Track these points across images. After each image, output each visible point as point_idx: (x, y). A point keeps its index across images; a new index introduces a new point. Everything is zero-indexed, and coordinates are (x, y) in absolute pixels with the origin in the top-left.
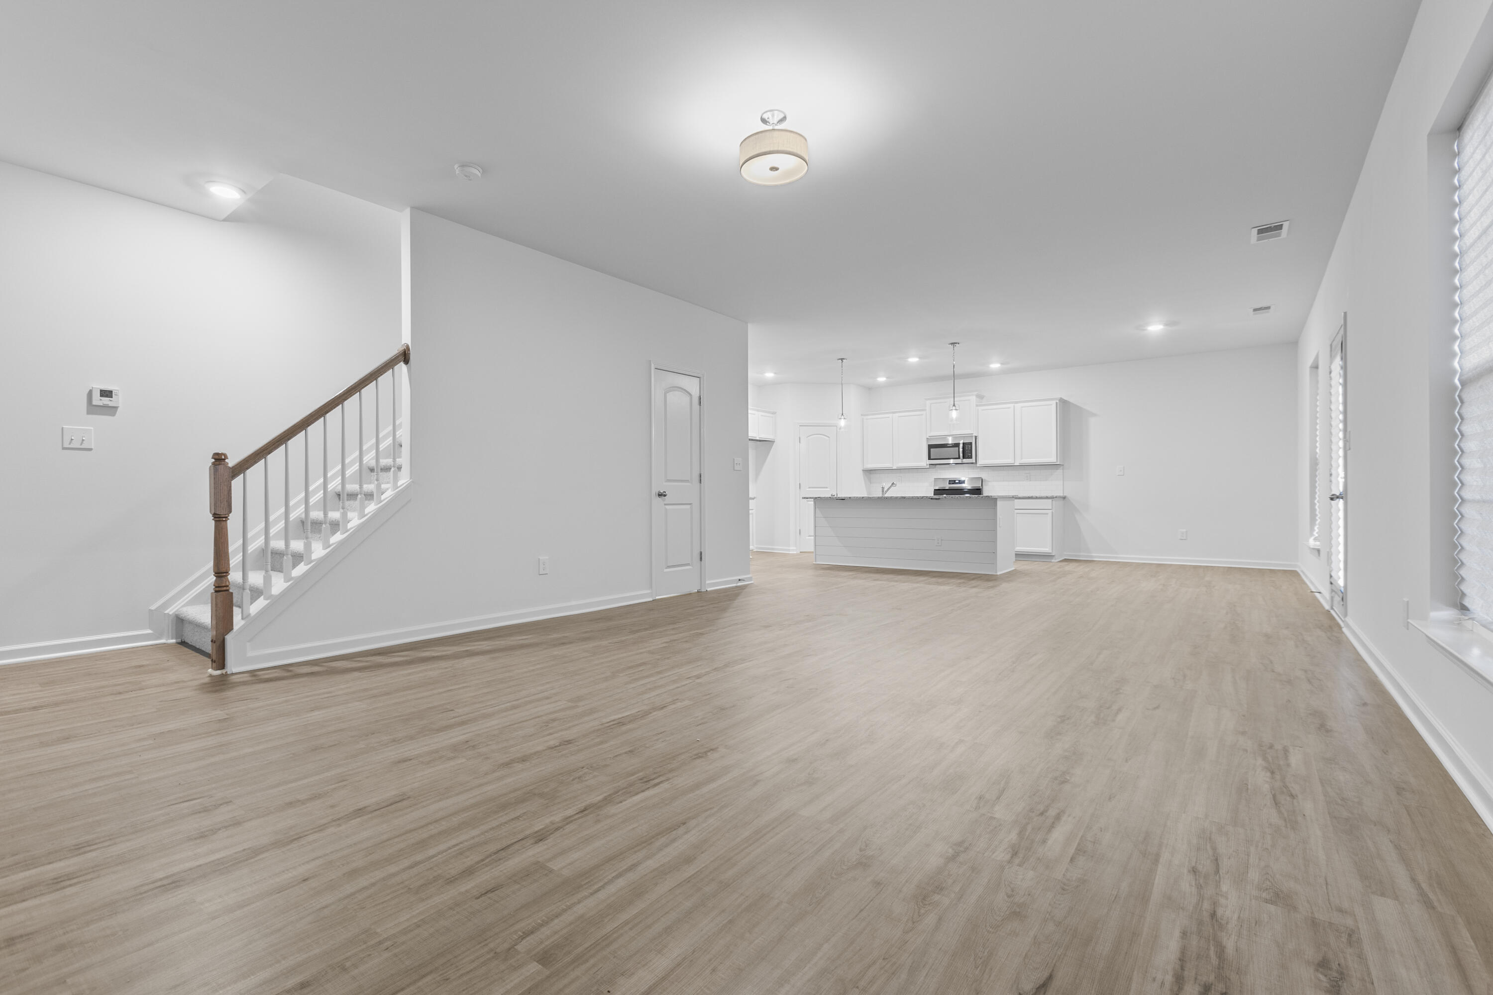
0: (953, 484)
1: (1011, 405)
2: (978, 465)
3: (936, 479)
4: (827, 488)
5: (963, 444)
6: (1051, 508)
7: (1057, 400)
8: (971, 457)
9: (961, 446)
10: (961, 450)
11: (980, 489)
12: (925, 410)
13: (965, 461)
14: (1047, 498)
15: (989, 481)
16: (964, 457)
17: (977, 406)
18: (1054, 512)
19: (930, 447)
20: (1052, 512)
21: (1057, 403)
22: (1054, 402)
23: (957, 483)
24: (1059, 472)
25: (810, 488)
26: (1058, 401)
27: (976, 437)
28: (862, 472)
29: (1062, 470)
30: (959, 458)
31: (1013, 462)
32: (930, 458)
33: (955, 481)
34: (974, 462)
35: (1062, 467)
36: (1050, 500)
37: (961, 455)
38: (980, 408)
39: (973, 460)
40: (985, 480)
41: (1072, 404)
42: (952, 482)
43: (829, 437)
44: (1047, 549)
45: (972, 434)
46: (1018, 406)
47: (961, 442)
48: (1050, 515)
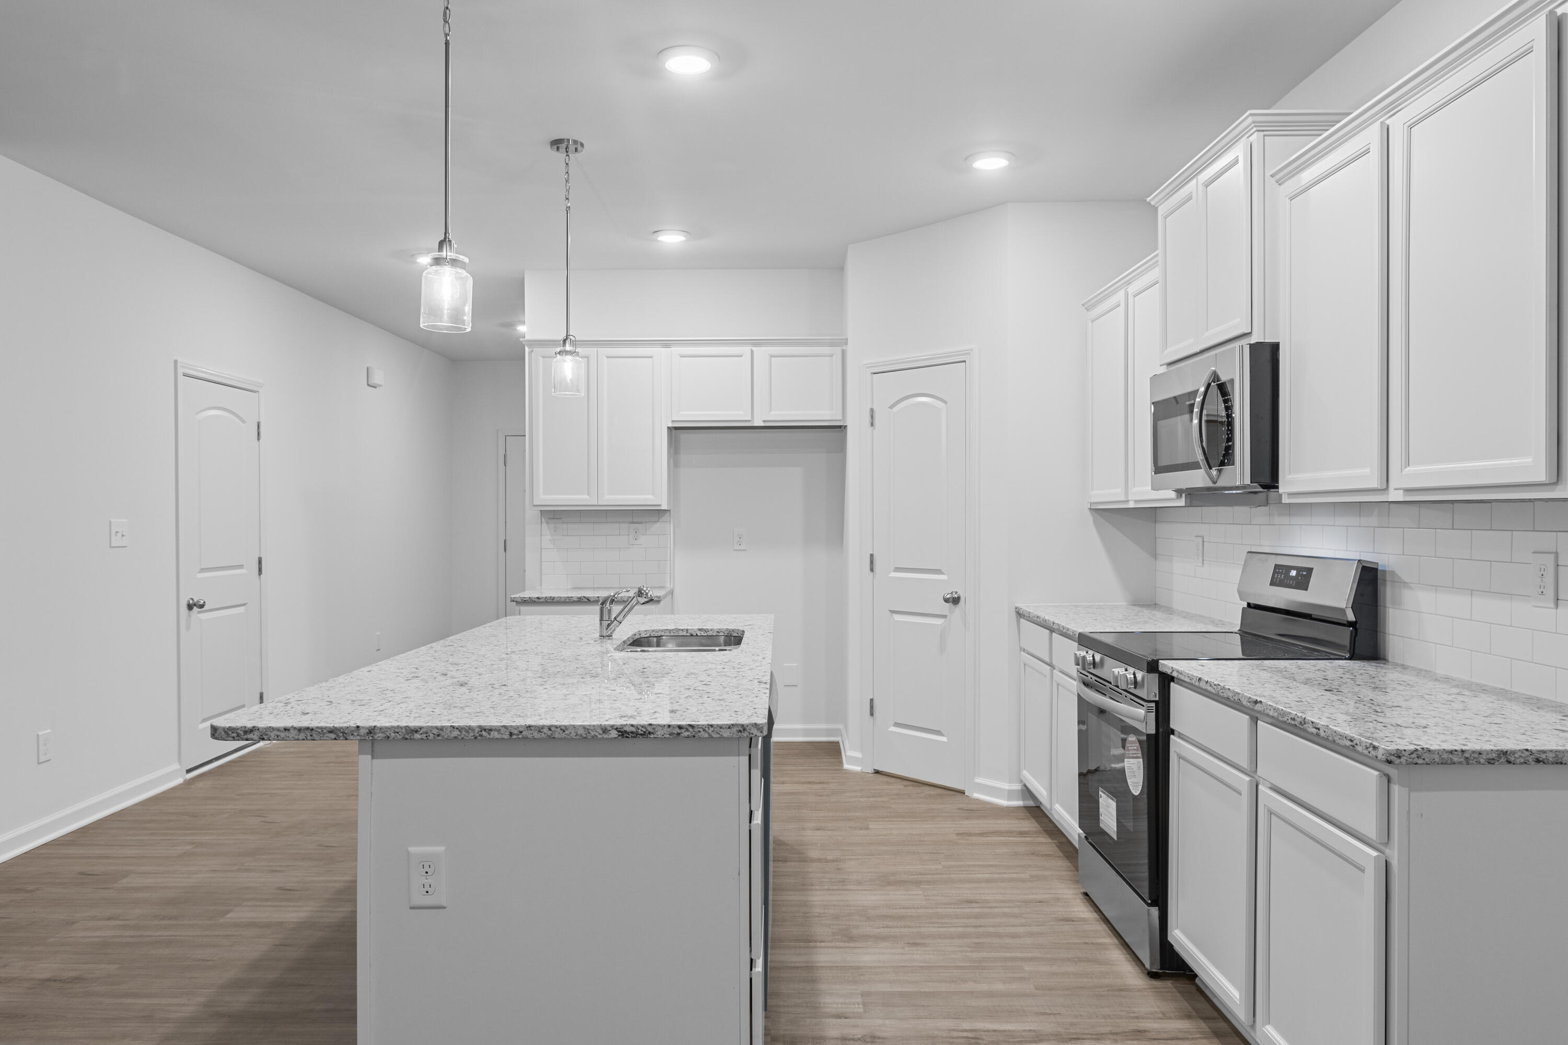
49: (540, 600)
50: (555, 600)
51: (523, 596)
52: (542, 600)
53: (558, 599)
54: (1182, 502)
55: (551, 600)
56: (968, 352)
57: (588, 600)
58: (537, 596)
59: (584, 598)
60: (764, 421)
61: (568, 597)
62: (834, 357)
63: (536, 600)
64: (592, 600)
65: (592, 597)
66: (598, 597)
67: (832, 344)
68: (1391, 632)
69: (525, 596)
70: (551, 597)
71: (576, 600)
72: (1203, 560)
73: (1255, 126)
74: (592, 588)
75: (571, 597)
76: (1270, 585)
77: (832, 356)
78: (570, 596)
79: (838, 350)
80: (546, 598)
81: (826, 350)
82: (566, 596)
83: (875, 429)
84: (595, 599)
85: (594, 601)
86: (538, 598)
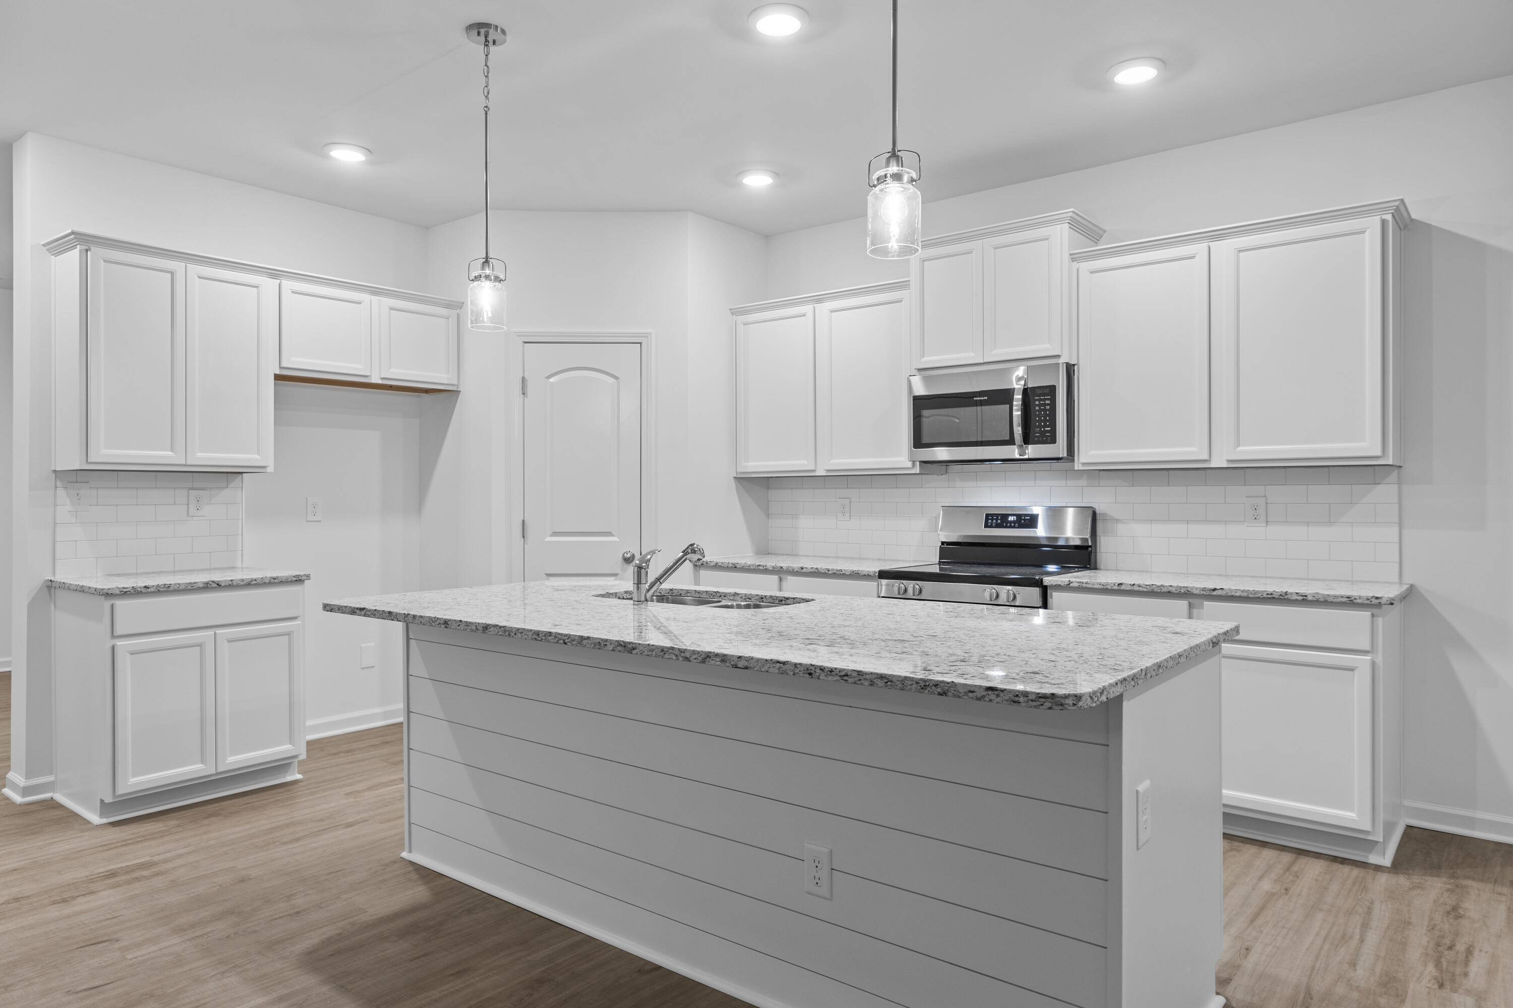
0: (998, 526)
1: (1200, 249)
2: (1077, 466)
3: (950, 511)
4: (609, 534)
5: (1025, 391)
6: (1367, 647)
7: (1384, 210)
8: (1053, 440)
9: (1018, 397)
10: (1017, 413)
11: (1087, 547)
12: (904, 285)
13: (1032, 451)
14: (1350, 603)
15: (1117, 520)
16: (1027, 439)
17: (1074, 258)
18: (1379, 659)
19: (920, 404)
20: (1373, 664)
21: (1384, 223)
22: (1373, 224)
23: (1011, 525)
24: (1385, 492)
25: (555, 534)
26: (1389, 217)
27: (1070, 370)
28: (733, 484)
29: (1395, 487)
30: (1011, 442)
31: (1206, 457)
32: (918, 442)
33: (1005, 517)
34: (1063, 453)
35: (1396, 471)
36: (1366, 614)
37: (1018, 430)
38: (1085, 266)
39: (1059, 448)
40: (1104, 514)
41: (1437, 228)
42: (996, 519)
43: (616, 378)
44: (1351, 815)
45: (1058, 356)
46: (1224, 249)
47: (1018, 386)
48: (1362, 678)
49: (149, 590)
50: (171, 589)
51: (122, 586)
52: (152, 590)
53: (176, 587)
54: (917, 470)
55: (165, 589)
56: (646, 335)
57: (218, 585)
58: (144, 585)
59: (212, 583)
60: (383, 379)
61: (191, 583)
62: (450, 319)
63: (144, 590)
64: (223, 585)
65: (222, 581)
66: (232, 580)
67: (449, 305)
68: (1102, 550)
69: (126, 586)
70: (165, 585)
71: (201, 586)
72: (850, 516)
73: (1069, 219)
74: (207, 570)
75: (195, 583)
76: (985, 527)
77: (448, 318)
78: (192, 581)
79: (454, 313)
80: (158, 586)
81: (444, 311)
82: (188, 582)
83: (527, 397)
84: (227, 584)
85: (225, 586)
86: (145, 587)
